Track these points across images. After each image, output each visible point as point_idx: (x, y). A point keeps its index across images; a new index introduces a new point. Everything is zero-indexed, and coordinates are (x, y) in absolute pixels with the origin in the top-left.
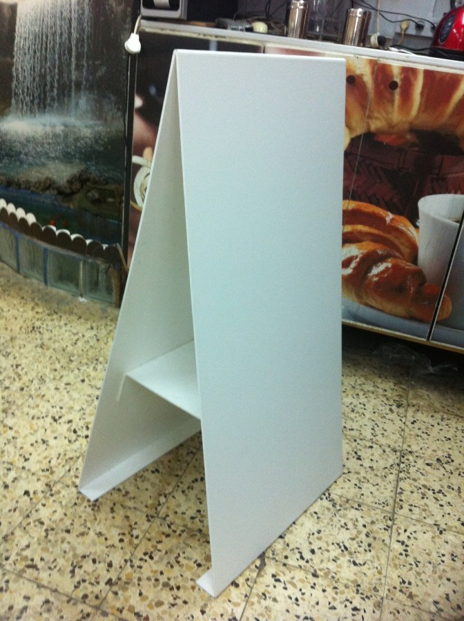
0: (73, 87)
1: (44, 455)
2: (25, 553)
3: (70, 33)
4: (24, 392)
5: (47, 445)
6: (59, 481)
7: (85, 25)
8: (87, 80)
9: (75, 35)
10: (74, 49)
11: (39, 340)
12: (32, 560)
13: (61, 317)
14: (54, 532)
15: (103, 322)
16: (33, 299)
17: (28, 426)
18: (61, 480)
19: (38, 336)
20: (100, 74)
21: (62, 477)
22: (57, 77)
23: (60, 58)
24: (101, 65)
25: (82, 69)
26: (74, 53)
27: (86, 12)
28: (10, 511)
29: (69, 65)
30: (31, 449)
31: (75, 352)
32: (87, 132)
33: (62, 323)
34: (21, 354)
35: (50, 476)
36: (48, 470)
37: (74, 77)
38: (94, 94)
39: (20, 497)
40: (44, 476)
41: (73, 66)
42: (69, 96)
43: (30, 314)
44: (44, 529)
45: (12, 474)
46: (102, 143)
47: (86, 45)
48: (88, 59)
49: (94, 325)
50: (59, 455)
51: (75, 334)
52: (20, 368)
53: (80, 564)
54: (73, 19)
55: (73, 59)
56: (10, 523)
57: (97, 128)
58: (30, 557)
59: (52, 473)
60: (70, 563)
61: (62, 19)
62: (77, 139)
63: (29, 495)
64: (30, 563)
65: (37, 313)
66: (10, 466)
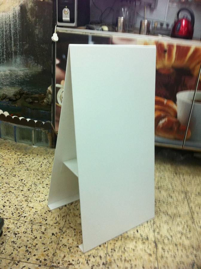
0: (13, 54)
1: (52, 216)
2: (65, 259)
3: (10, 30)
4: (30, 191)
5: (52, 212)
6: (63, 227)
7: (17, 27)
8: (20, 50)
9: (12, 31)
10: (12, 37)
11: (25, 167)
12: (69, 262)
13: (29, 155)
14: (72, 248)
15: (48, 155)
16: (13, 149)
17: (39, 205)
18: (65, 226)
19: (24, 165)
20: (25, 47)
21: (64, 225)
22: (5, 50)
23: (6, 41)
24: (26, 44)
25: (17, 46)
26: (12, 39)
27: (18, 21)
28: (50, 243)
29: (11, 44)
30: (46, 215)
31: (43, 170)
32: (21, 73)
33: (31, 158)
34: (21, 174)
35: (59, 225)
36: (57, 223)
37: (13, 49)
38: (23, 56)
39: (51, 237)
40: (57, 226)
41: (13, 45)
42: (12, 58)
43: (15, 156)
44: (67, 248)
45: (43, 228)
46: (29, 77)
47: (18, 35)
48: (20, 41)
49: (45, 157)
50: (58, 215)
51: (39, 162)
52: (23, 181)
53: (89, 259)
54: (11, 24)
55: (12, 42)
56: (52, 248)
57: (26, 71)
58: (68, 261)
59: (59, 224)
60: (85, 259)
61: (6, 25)
62: (16, 76)
63: (54, 235)
64: (69, 263)
65: (18, 155)
66: (40, 224)
